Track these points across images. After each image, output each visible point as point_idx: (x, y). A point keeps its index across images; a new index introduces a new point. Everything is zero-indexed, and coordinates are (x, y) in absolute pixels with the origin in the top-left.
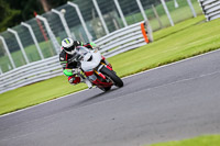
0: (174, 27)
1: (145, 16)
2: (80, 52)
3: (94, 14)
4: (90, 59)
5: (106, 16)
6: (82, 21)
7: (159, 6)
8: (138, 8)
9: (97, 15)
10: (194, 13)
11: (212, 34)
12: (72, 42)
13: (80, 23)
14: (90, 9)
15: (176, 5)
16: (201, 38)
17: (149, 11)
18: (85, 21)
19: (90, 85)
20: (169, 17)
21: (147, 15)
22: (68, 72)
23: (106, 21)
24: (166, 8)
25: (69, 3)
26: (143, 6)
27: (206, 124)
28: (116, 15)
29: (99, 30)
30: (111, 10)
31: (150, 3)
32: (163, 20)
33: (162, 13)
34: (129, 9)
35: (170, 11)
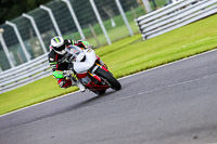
0: (111, 46)
1: (82, 35)
2: (71, 52)
3: (32, 33)
4: (83, 60)
5: (44, 35)
6: (20, 40)
7: (96, 25)
8: (75, 27)
9: (35, 35)
10: (131, 32)
11: (148, 53)
12: (62, 41)
13: (18, 42)
14: (28, 29)
15: (113, 24)
16: (138, 57)
17: (86, 30)
18: (23, 40)
19: (82, 88)
20: (107, 36)
21: (85, 34)
22: (59, 74)
23: (44, 40)
24: (103, 27)
25: (7, 22)
26: (81, 25)
27: (144, 141)
28: (53, 34)
29: (37, 49)
30: (49, 29)
31: (87, 23)
32: (100, 39)
33: (99, 32)
34: (66, 29)
35: (107, 29)
